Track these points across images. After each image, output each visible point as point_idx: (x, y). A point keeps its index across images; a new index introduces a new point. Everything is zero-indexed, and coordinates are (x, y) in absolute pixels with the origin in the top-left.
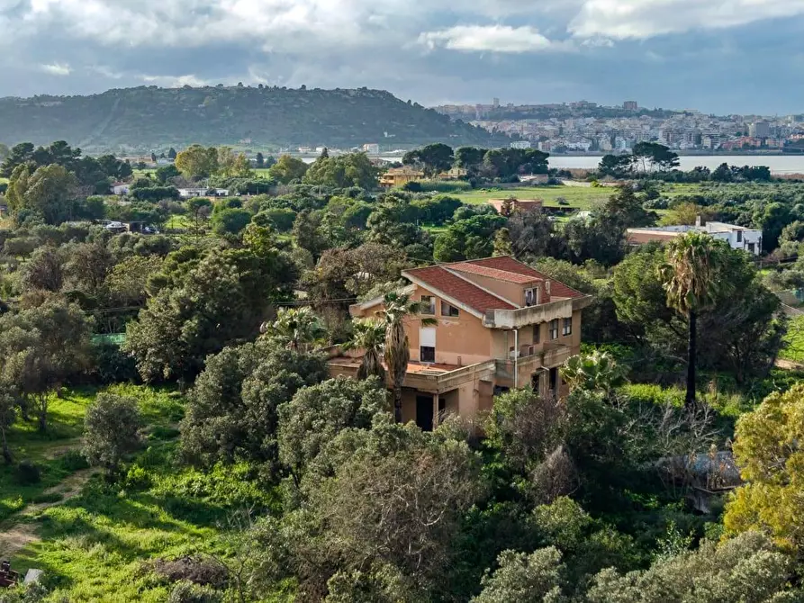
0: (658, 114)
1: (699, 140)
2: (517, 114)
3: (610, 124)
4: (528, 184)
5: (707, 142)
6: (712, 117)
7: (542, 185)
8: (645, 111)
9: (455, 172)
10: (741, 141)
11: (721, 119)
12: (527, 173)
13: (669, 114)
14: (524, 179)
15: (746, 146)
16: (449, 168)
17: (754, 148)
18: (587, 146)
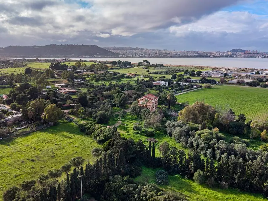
0: (142, 49)
1: (149, 55)
2: (118, 49)
3: (134, 51)
4: (128, 67)
5: (151, 55)
6: (151, 50)
7: (130, 67)
8: (140, 49)
9: (117, 65)
10: (156, 55)
11: (152, 50)
12: (128, 65)
13: (144, 49)
14: (128, 66)
15: (157, 56)
16: (116, 65)
17: (158, 56)
18: (131, 56)
